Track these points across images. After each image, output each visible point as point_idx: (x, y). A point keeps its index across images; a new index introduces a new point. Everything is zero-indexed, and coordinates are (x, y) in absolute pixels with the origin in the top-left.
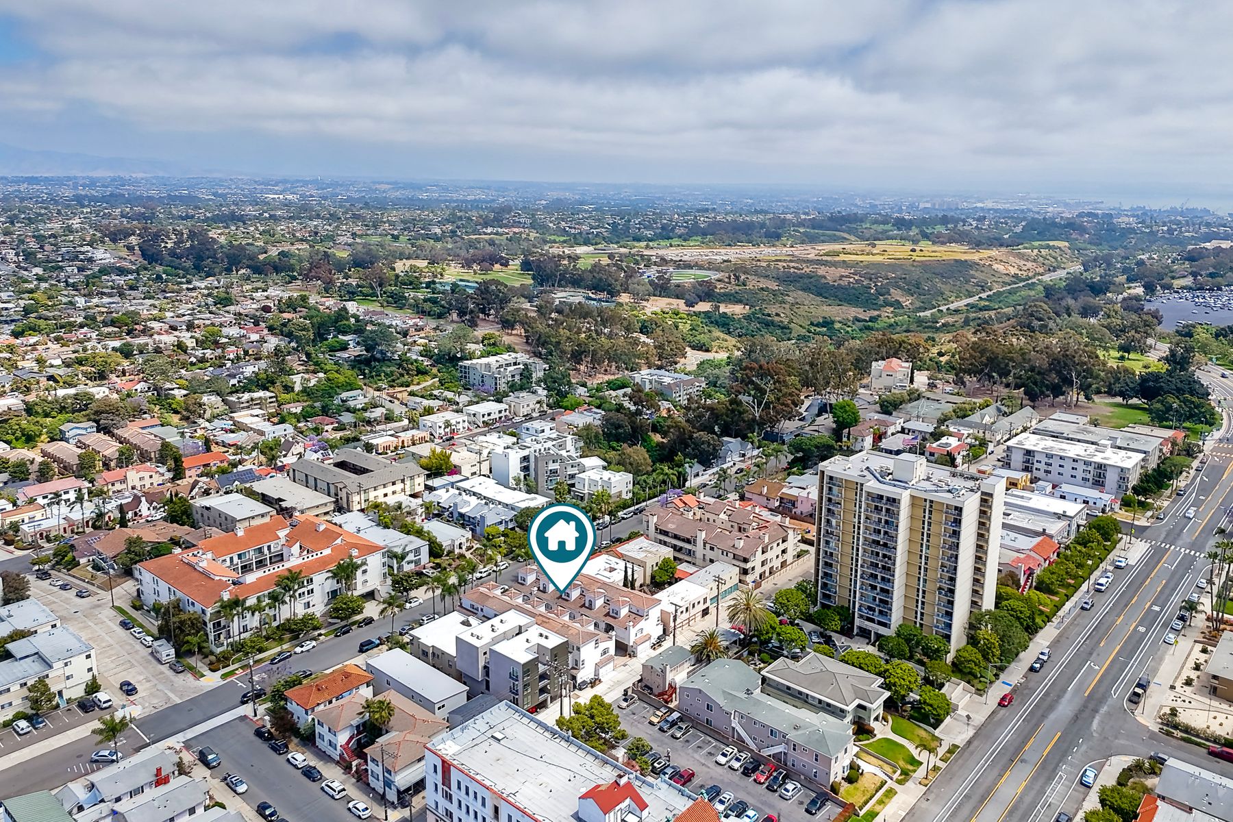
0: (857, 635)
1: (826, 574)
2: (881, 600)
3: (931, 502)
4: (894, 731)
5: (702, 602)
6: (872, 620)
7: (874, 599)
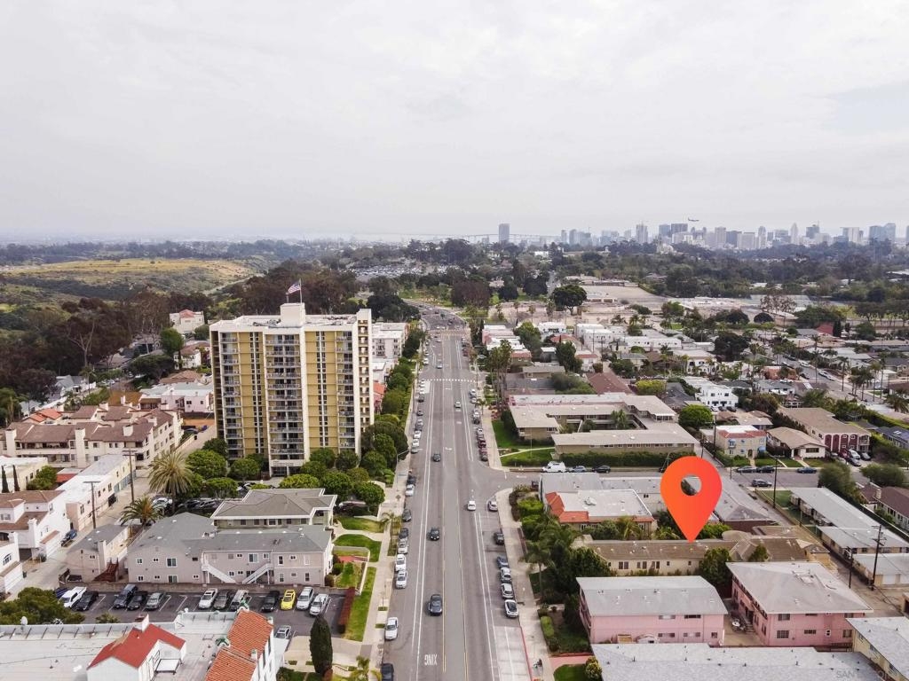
0: (273, 476)
1: (230, 431)
2: (291, 435)
3: (323, 333)
4: (346, 527)
5: (107, 489)
6: (284, 457)
7: (284, 435)
